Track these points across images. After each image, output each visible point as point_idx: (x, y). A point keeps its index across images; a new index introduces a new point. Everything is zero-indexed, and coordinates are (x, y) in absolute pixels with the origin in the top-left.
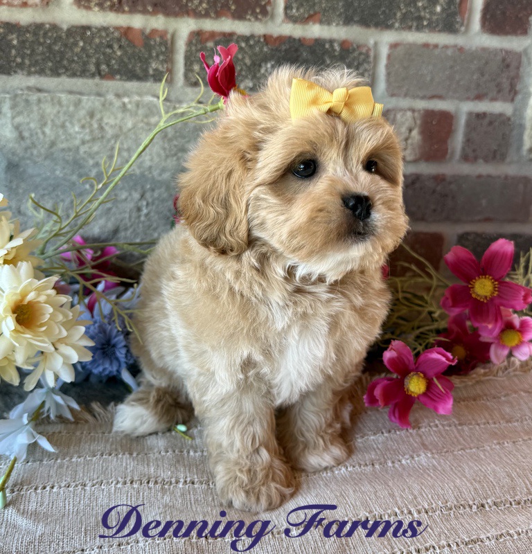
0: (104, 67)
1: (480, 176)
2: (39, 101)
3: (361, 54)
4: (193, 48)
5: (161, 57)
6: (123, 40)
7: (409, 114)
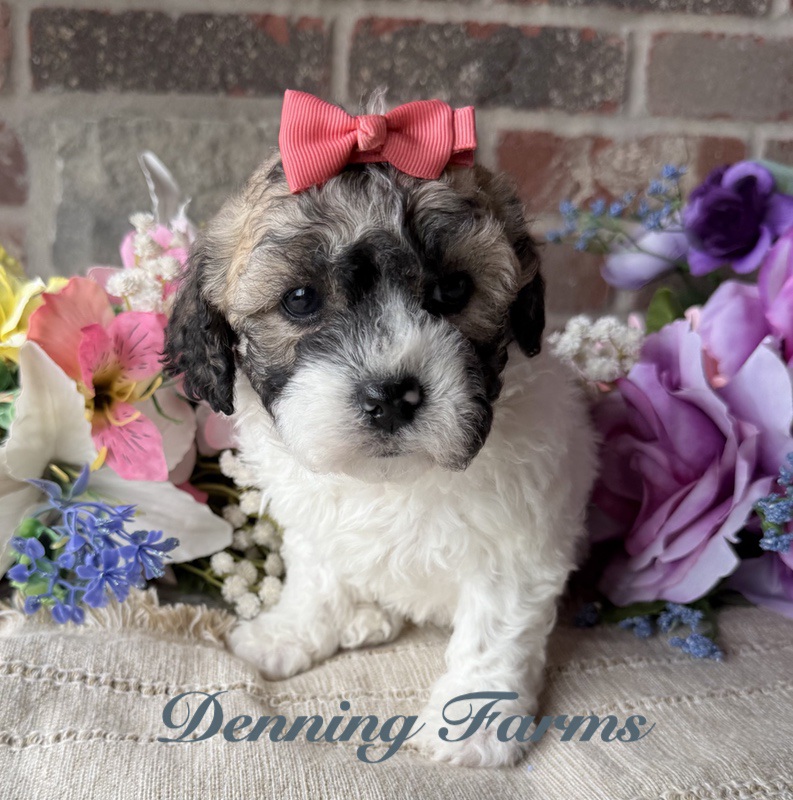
0: (231, 77)
2: (140, 128)
3: (610, 49)
4: (362, 45)
5: (316, 60)
6: (261, 36)
7: (680, 142)
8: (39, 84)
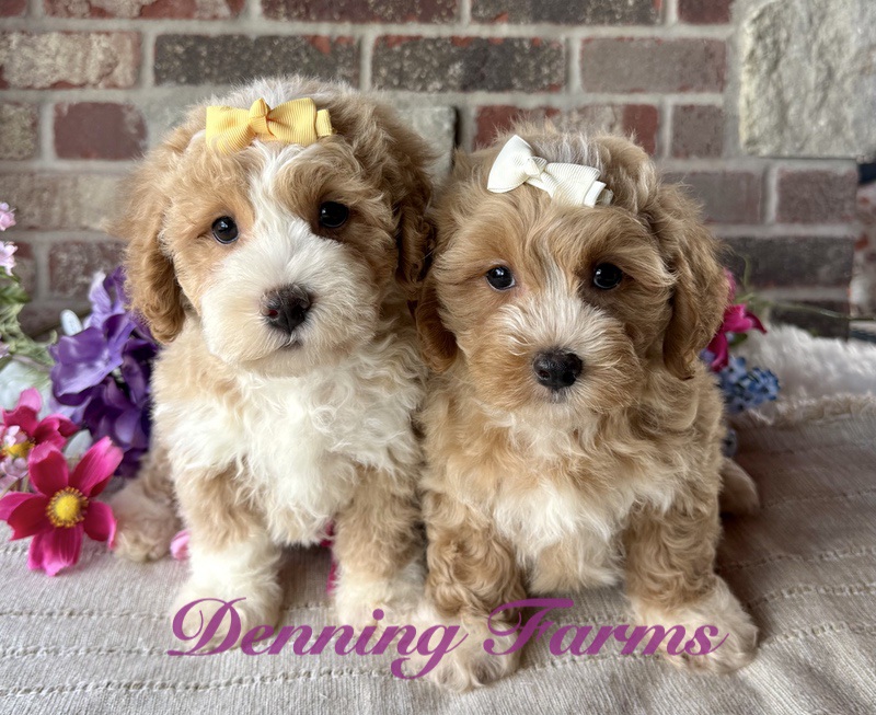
1: (694, 174)
3: (552, 51)
4: (380, 53)
5: (349, 63)
6: (311, 49)
7: (609, 110)
8: (159, 80)
